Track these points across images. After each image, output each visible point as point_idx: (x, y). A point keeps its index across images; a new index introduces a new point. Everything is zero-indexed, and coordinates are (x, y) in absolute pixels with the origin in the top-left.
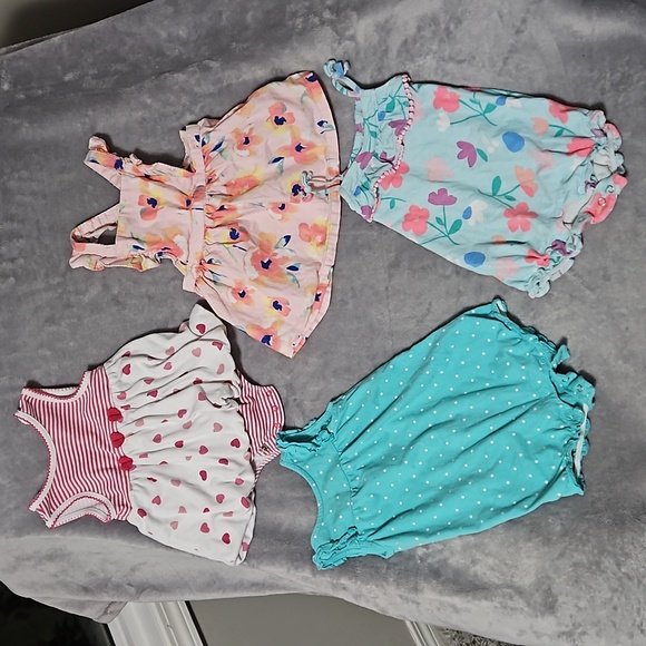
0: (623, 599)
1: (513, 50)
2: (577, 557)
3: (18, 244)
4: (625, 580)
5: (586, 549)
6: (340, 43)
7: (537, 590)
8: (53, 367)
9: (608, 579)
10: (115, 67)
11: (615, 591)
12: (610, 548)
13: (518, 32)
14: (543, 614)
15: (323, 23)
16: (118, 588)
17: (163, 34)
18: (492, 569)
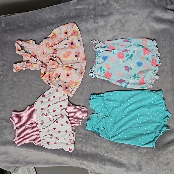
0: (159, 168)
1: (139, 30)
2: (148, 157)
3: (4, 67)
4: (159, 163)
5: (150, 155)
6: (94, 24)
7: (137, 165)
8: (11, 101)
9: (155, 162)
10: (34, 23)
11: (157, 165)
12: (156, 154)
13: (140, 26)
14: (138, 171)
15: (91, 18)
16: (21, 163)
17: (48, 16)
18: (125, 159)
